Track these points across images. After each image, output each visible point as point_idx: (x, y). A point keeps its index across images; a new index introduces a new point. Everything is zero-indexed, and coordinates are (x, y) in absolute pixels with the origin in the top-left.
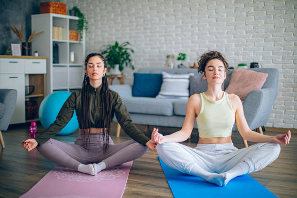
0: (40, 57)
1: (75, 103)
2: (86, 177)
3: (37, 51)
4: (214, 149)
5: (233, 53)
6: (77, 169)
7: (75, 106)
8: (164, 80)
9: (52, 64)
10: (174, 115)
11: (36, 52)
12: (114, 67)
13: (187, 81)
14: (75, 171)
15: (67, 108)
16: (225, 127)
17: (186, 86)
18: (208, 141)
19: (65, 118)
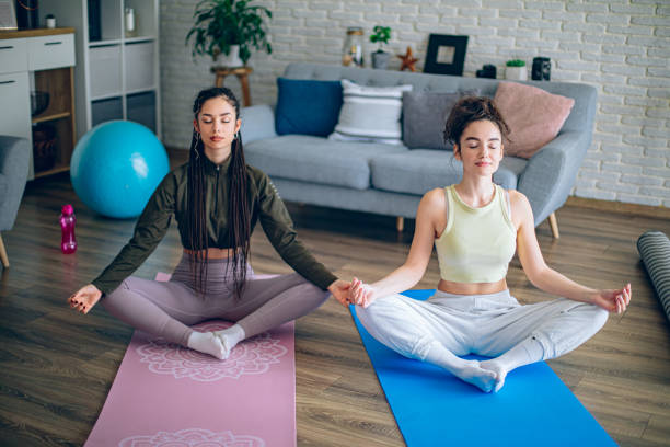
0: (61, 28)
1: (175, 197)
2: (208, 366)
3: (51, 13)
5: (495, 30)
6: (186, 342)
7: (176, 204)
8: (346, 99)
9: (87, 43)
10: (372, 186)
11: (51, 17)
12: (227, 53)
13: (398, 104)
15: (158, 209)
17: (396, 114)
19: (154, 231)
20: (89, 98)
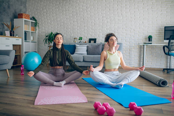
0: (19, 37)
1: (50, 55)
3: (17, 34)
4: (112, 74)
5: (101, 37)
6: (53, 84)
7: (50, 56)
8: (76, 47)
9: (24, 41)
10: (84, 61)
11: (17, 35)
12: (52, 43)
13: (86, 48)
14: (52, 85)
16: (117, 64)
17: (86, 50)
18: (110, 70)
19: (46, 61)
20: (24, 52)
